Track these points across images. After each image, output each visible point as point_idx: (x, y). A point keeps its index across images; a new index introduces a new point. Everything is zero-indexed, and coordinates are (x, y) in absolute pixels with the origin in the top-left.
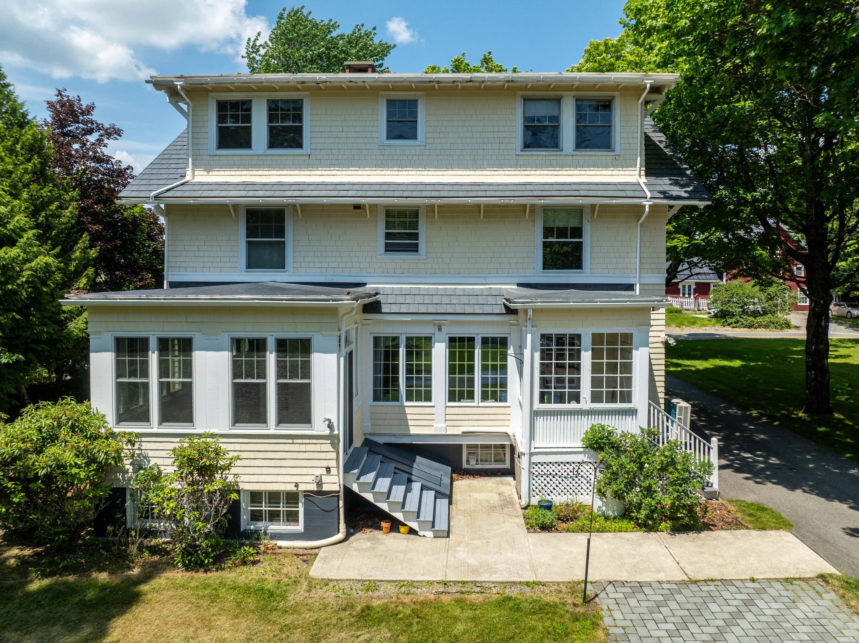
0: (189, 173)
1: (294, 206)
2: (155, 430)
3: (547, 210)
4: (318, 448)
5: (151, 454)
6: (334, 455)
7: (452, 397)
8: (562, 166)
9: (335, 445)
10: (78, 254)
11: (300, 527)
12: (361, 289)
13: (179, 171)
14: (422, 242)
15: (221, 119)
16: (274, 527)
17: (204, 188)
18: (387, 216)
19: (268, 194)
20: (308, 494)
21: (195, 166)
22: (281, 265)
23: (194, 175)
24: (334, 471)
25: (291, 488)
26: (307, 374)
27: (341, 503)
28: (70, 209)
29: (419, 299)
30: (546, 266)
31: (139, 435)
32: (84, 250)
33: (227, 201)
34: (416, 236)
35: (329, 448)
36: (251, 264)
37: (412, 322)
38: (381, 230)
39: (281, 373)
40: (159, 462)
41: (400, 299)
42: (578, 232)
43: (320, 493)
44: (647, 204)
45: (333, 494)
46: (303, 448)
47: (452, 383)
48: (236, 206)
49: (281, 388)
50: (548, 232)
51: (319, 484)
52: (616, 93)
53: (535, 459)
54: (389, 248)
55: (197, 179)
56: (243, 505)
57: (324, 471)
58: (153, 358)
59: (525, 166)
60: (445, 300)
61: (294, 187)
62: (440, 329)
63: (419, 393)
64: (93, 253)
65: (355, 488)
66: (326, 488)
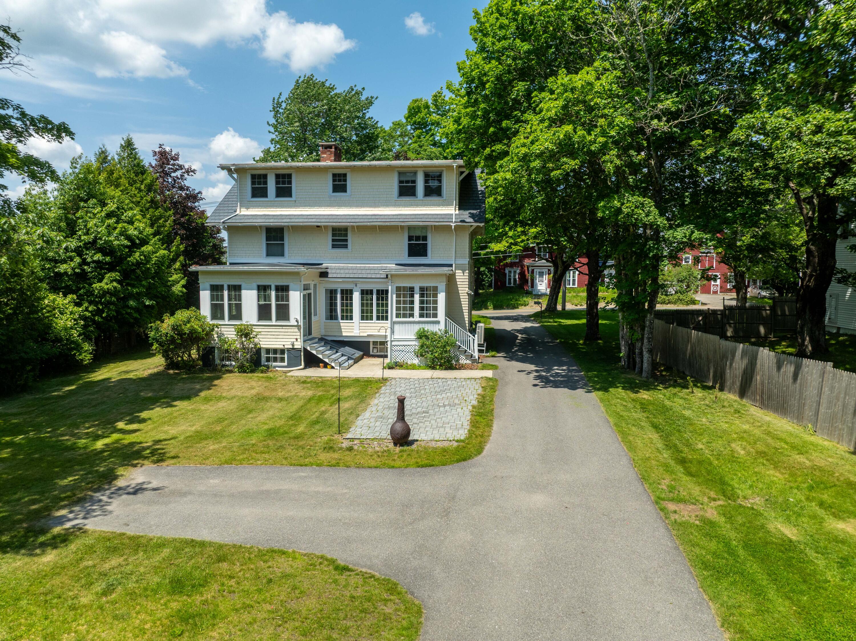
0: (238, 210)
1: (288, 226)
2: (227, 323)
3: (410, 228)
4: (292, 330)
5: (225, 333)
6: (299, 334)
7: (363, 318)
8: (417, 205)
9: (299, 329)
10: (174, 248)
11: (286, 364)
12: (320, 266)
13: (234, 208)
14: (349, 243)
15: (253, 183)
16: (274, 364)
17: (246, 217)
18: (333, 231)
19: (276, 221)
20: (289, 350)
21: (241, 206)
22: (282, 255)
23: (240, 211)
24: (299, 340)
25: (282, 347)
26: (288, 300)
27: (302, 354)
28: (169, 222)
29: (347, 271)
30: (410, 255)
31: (220, 325)
32: (178, 246)
33: (256, 224)
34: (346, 240)
35: (297, 330)
36: (268, 254)
37: (343, 282)
38: (330, 238)
39: (277, 299)
40: (229, 336)
41: (338, 271)
42: (425, 238)
43: (293, 349)
44: (453, 225)
45: (299, 350)
46: (286, 330)
47: (362, 311)
48: (261, 227)
49: (278, 306)
50: (410, 238)
51: (293, 345)
52: (444, 169)
53: (393, 343)
54: (334, 246)
55: (242, 213)
56: (262, 354)
57: (295, 340)
58: (226, 293)
59: (399, 206)
60: (360, 272)
61: (287, 217)
62: (356, 286)
63: (347, 316)
64: (182, 247)
65: (308, 348)
66: (295, 347)
